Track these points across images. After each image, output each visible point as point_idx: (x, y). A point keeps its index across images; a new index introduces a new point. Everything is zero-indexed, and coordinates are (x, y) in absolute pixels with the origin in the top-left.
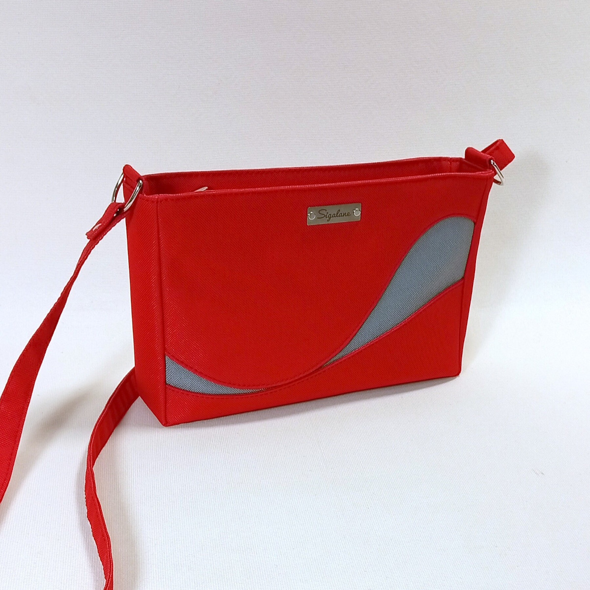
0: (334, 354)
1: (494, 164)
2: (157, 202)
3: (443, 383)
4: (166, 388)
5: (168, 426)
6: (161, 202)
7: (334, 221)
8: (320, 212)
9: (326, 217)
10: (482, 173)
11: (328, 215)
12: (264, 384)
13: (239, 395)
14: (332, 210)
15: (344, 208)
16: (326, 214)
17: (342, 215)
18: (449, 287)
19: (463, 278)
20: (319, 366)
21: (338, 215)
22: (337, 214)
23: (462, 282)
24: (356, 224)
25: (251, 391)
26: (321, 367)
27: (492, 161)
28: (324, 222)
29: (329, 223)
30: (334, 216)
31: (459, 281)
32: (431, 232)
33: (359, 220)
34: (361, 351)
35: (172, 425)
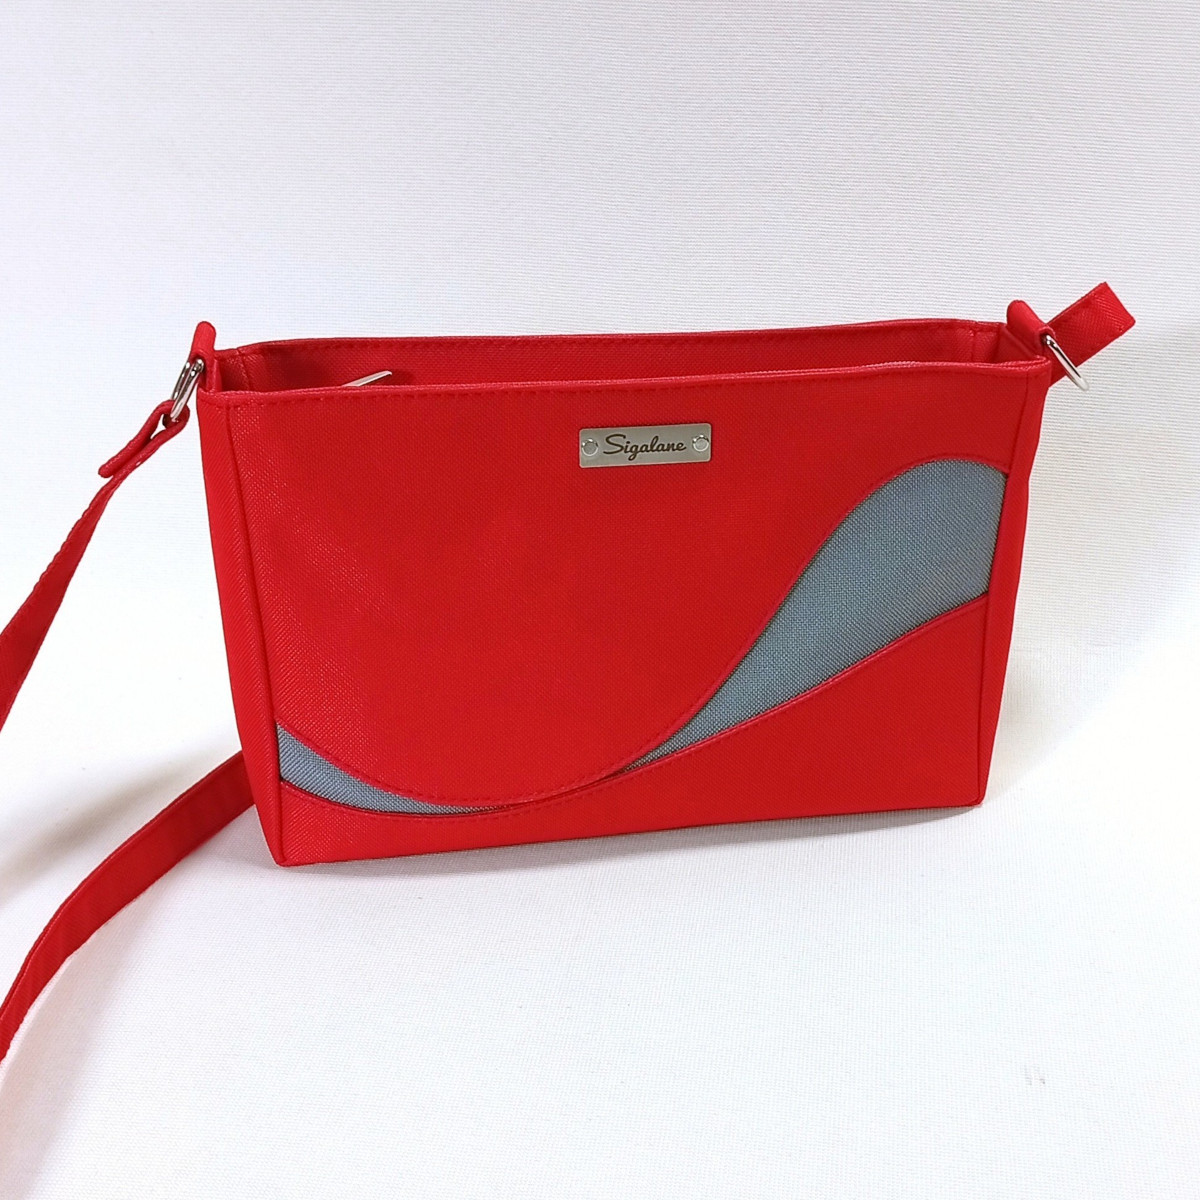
0: (653, 744)
1: (1052, 344)
2: (228, 408)
3: (937, 818)
4: (280, 788)
5: (288, 866)
6: (236, 407)
7: (645, 459)
8: (610, 440)
9: (626, 452)
11: (630, 446)
12: (488, 799)
13: (434, 815)
14: (639, 436)
15: (668, 434)
16: (624, 446)
17: (665, 448)
18: (948, 613)
19: (986, 594)
20: (615, 768)
21: (655, 448)
22: (652, 446)
23: (984, 601)
24: (700, 466)
25: (461, 809)
26: (621, 771)
27: (1049, 338)
28: (621, 460)
29: (632, 463)
30: (645, 449)
31: (974, 600)
32: (889, 491)
33: (708, 460)
34: (718, 742)
35: (297, 865)
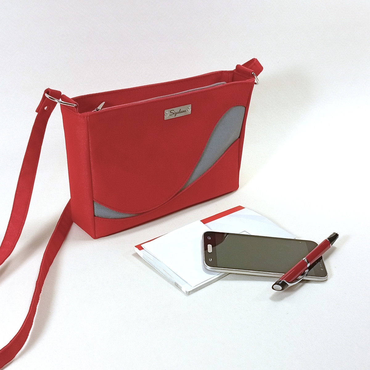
1: (254, 74)
4: (94, 218)
7: (178, 115)
8: (171, 112)
9: (174, 114)
10: (249, 80)
15: (183, 108)
16: (174, 112)
17: (182, 112)
22: (179, 111)
23: (239, 139)
24: (189, 115)
28: (173, 117)
29: (175, 117)
30: (178, 113)
33: (191, 113)
